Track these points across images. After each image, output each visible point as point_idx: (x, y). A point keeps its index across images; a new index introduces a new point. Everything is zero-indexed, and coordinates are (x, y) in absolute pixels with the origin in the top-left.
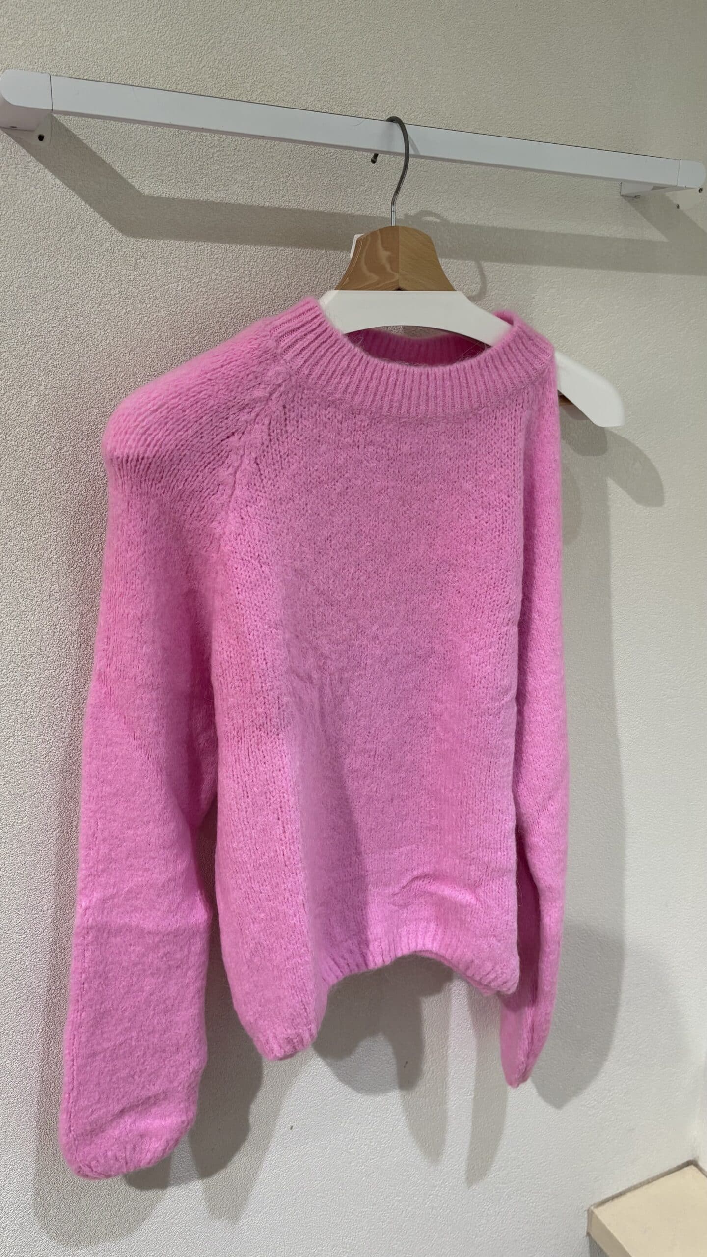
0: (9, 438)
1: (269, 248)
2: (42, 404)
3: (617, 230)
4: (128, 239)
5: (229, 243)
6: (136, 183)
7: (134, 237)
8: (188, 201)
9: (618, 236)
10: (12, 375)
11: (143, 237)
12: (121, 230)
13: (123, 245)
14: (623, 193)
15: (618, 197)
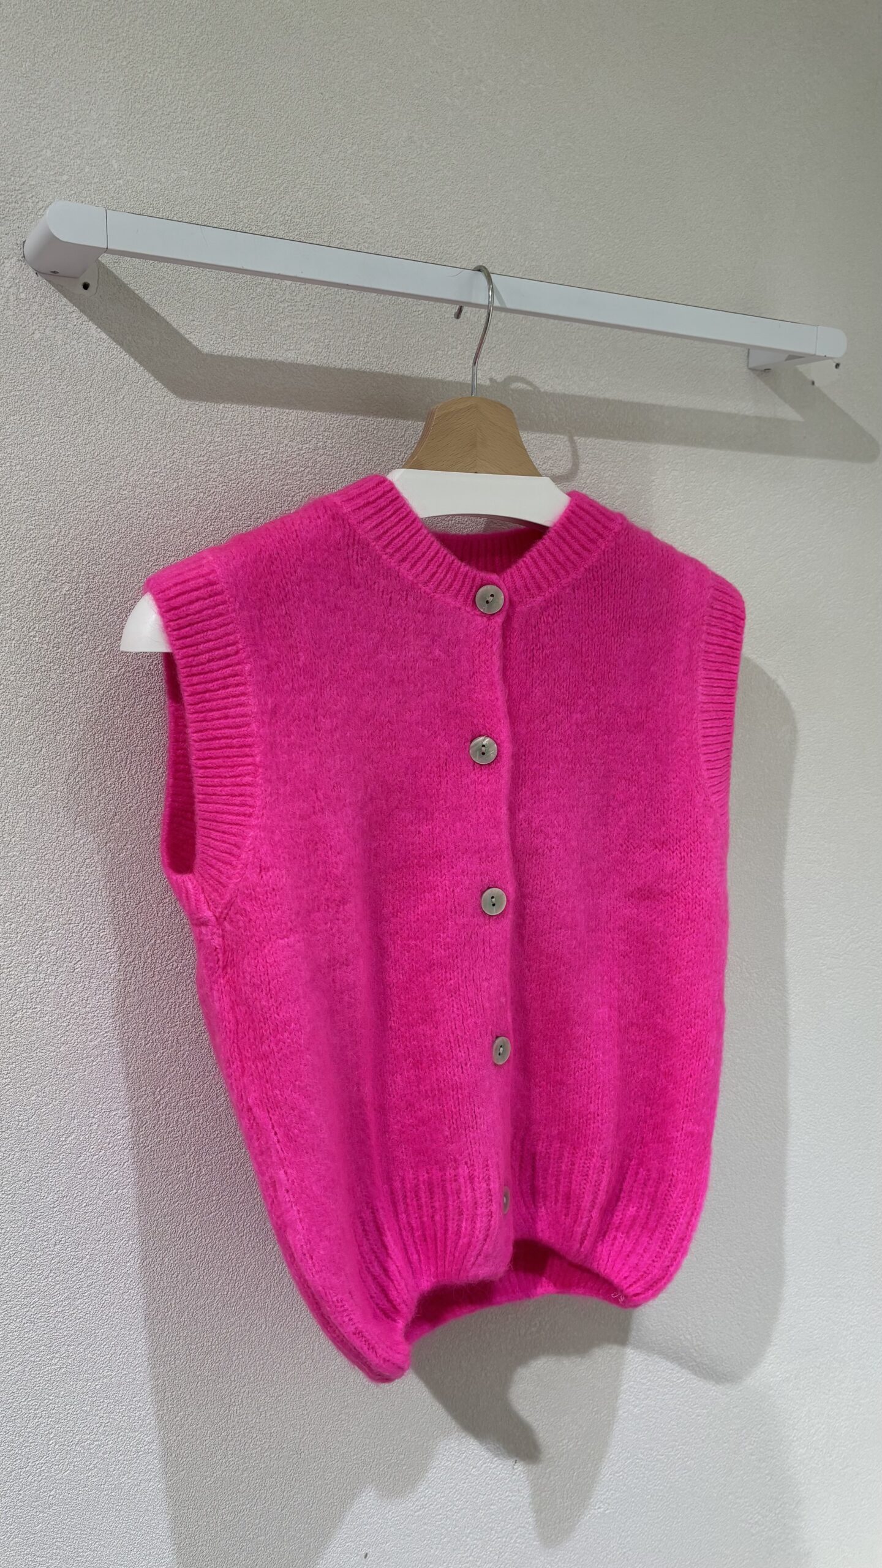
1: (347, 417)
2: (74, 593)
3: (745, 407)
4: (183, 402)
5: (300, 409)
6: (193, 339)
7: (189, 399)
8: (252, 361)
9: (747, 413)
10: (39, 557)
11: (201, 400)
12: (175, 391)
13: (176, 409)
14: (751, 366)
15: (745, 370)
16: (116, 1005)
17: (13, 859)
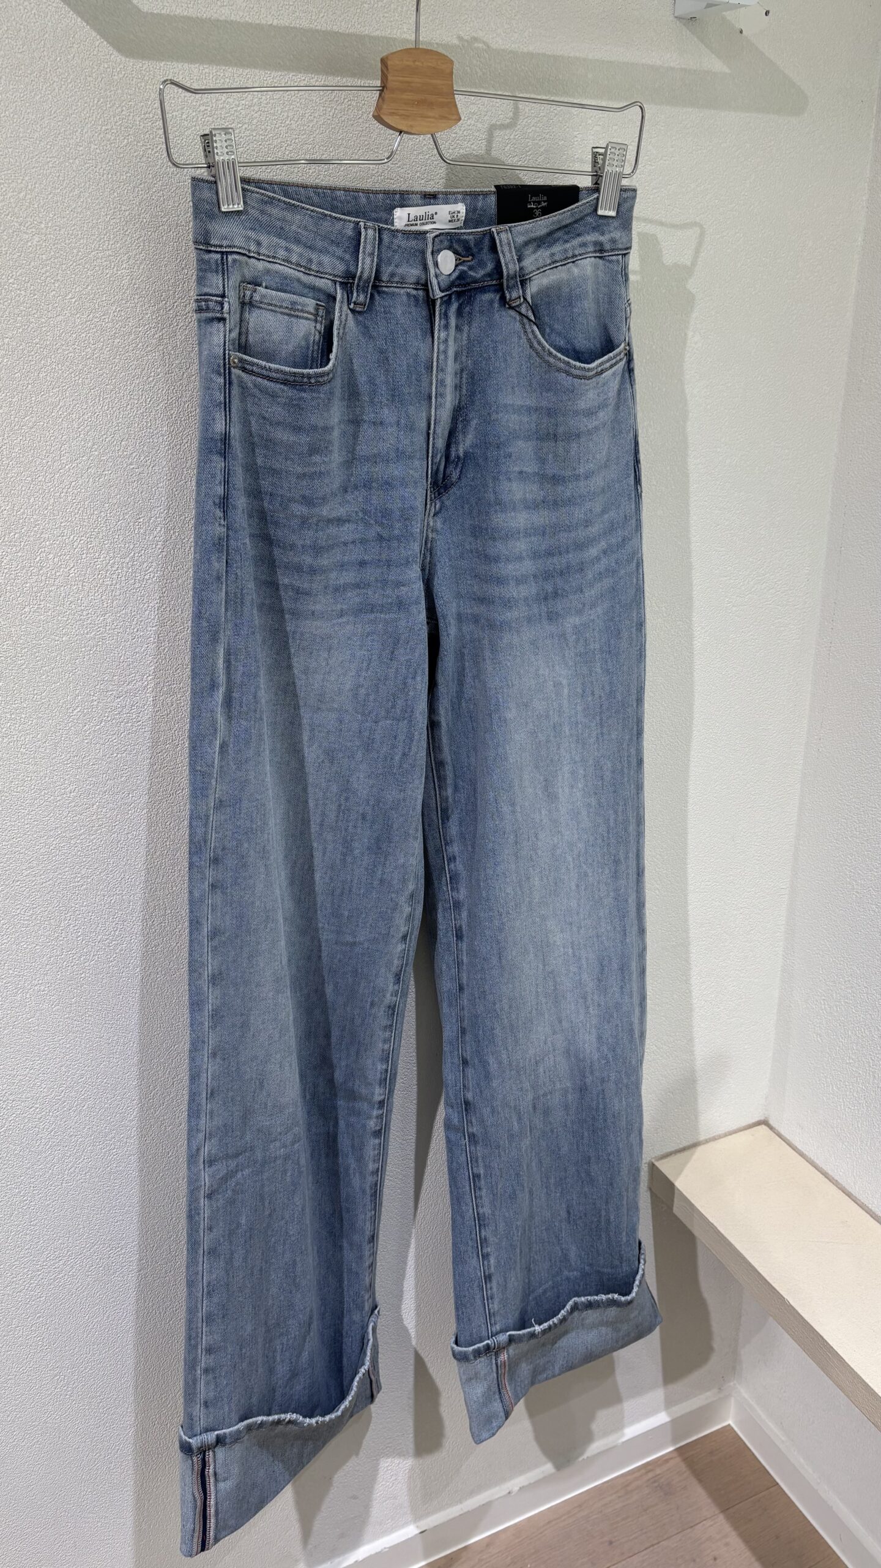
0: (10, 281)
1: (280, 73)
2: (44, 244)
3: (670, 58)
4: (128, 59)
5: (236, 65)
7: (133, 57)
8: (189, 19)
9: (672, 65)
10: (10, 209)
12: (119, 50)
13: (122, 66)
14: (676, 15)
15: (672, 18)
16: (106, 605)
17: (12, 480)
